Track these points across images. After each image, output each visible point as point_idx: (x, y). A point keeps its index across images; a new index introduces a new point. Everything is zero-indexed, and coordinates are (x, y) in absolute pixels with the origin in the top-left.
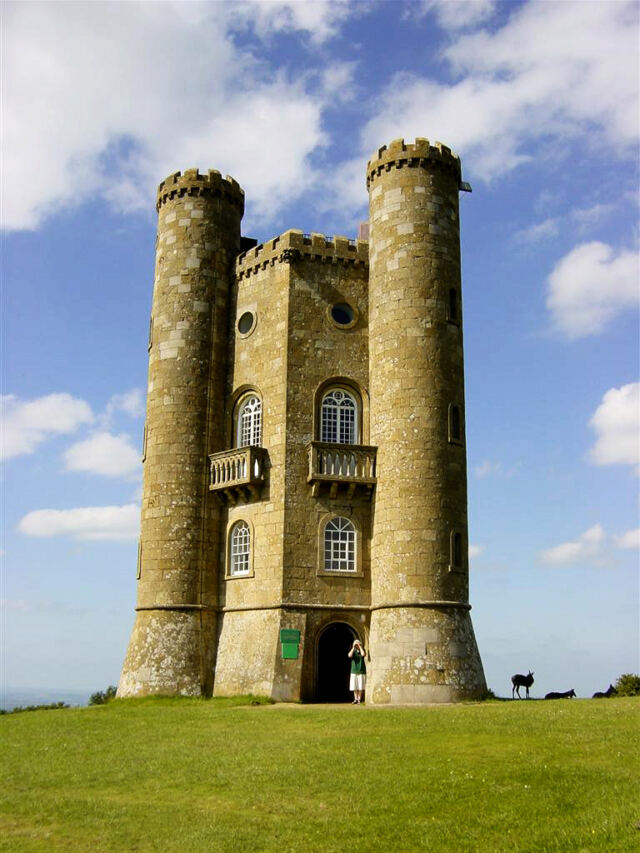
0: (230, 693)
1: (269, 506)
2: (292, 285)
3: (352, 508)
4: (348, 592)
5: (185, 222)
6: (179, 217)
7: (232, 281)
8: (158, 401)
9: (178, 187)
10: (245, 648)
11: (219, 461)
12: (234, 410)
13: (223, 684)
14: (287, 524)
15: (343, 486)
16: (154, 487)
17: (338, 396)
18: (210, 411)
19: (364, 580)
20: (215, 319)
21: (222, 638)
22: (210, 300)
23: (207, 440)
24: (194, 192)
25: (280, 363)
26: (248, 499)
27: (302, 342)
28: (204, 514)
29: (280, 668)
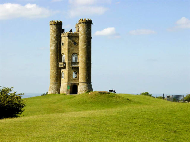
0: (62, 93)
1: (66, 70)
2: (68, 40)
3: (76, 70)
4: (76, 81)
5: (54, 29)
6: (53, 28)
7: (61, 37)
8: (51, 55)
9: (52, 23)
10: (63, 88)
11: (60, 63)
12: (62, 56)
13: (61, 92)
14: (68, 72)
15: (75, 68)
16: (52, 67)
17: (75, 55)
18: (58, 57)
19: (78, 79)
20: (58, 43)
21: (61, 87)
22: (58, 41)
23: (58, 61)
24: (55, 25)
25: (67, 51)
26: (64, 69)
27: (70, 48)
28: (58, 70)
29: (67, 90)
